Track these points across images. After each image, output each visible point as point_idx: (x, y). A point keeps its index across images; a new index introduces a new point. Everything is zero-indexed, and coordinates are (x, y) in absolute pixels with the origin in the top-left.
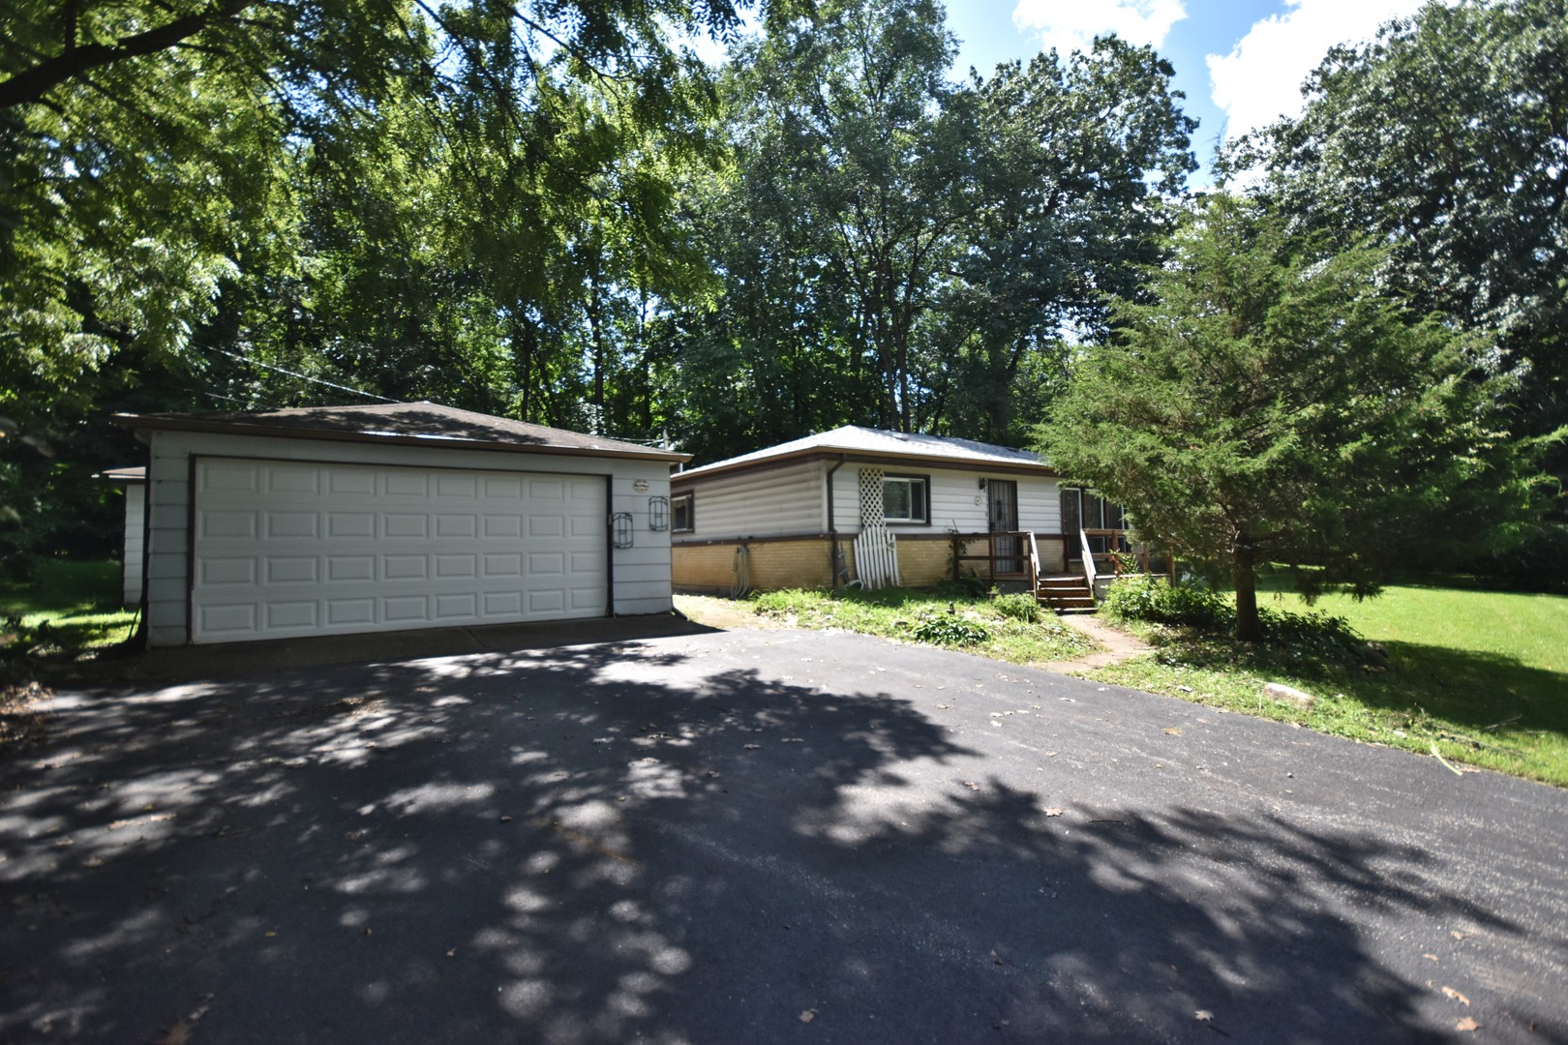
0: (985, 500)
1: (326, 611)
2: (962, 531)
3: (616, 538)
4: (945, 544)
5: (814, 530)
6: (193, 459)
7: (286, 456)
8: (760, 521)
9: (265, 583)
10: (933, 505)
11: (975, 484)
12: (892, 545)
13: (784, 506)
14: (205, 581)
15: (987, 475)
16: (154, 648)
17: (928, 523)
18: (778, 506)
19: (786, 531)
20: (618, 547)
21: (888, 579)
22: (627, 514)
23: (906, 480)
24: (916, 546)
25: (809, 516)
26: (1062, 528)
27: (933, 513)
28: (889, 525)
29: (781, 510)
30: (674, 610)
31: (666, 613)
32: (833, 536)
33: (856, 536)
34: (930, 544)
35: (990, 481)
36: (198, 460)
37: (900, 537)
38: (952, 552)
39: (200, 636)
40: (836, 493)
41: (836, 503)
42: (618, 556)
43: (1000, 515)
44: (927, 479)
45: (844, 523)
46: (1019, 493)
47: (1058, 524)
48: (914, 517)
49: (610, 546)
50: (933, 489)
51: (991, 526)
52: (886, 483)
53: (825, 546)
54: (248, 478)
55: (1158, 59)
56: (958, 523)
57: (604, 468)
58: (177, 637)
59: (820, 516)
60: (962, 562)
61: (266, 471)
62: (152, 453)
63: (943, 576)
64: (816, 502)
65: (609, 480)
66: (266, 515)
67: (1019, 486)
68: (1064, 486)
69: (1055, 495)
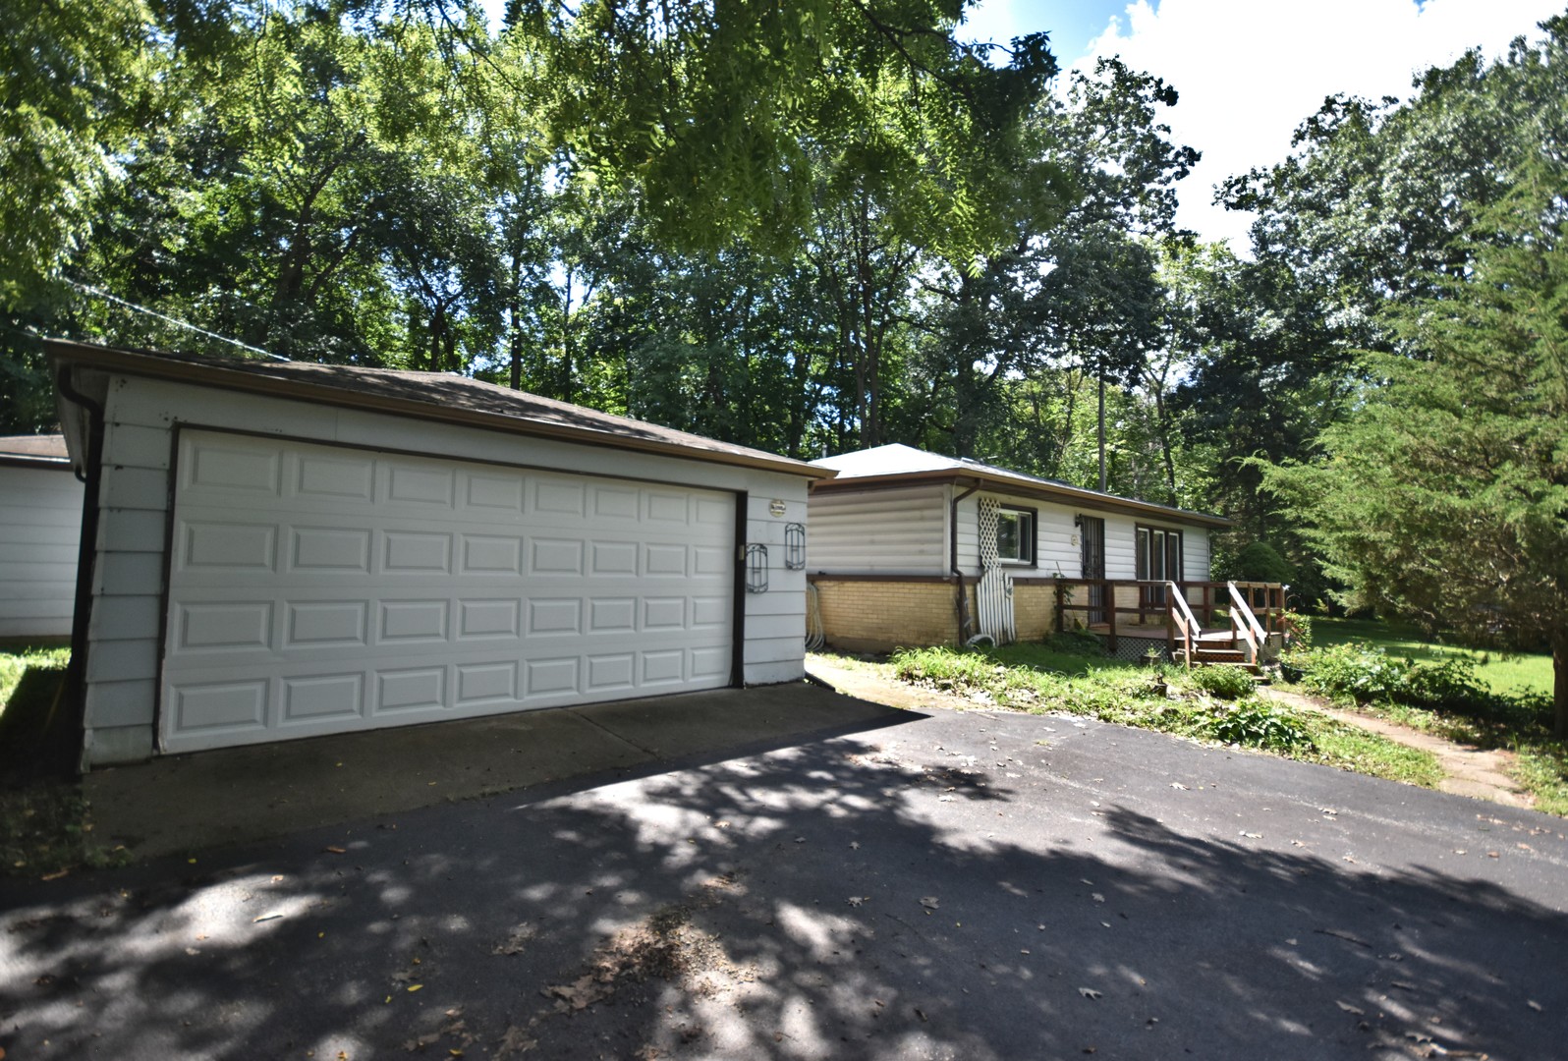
0: (1079, 539)
1: (376, 690)
2: (1063, 575)
3: (749, 579)
4: (1050, 590)
5: (933, 570)
6: (177, 429)
7: (331, 437)
8: (836, 554)
9: (285, 646)
10: (1040, 544)
11: (1071, 521)
12: (1009, 591)
13: (877, 537)
14: (184, 643)
15: (1081, 511)
16: (94, 767)
17: (1034, 565)
18: (868, 538)
19: (879, 569)
20: (752, 591)
21: (1005, 632)
22: (762, 546)
23: (1016, 513)
24: (1027, 592)
25: (922, 552)
26: (1136, 574)
27: (1040, 554)
28: (1005, 566)
29: (872, 542)
30: (808, 676)
31: (799, 680)
32: (959, 580)
33: (979, 580)
34: (1038, 589)
35: (1084, 518)
36: (183, 433)
37: (1018, 581)
38: (1055, 599)
39: (173, 740)
40: (959, 527)
41: (960, 538)
42: (751, 604)
43: (1088, 557)
44: (1034, 512)
45: (967, 565)
46: (1107, 533)
47: (1134, 569)
48: (1022, 557)
49: (740, 590)
50: (1040, 524)
51: (1084, 571)
52: (1000, 516)
53: (950, 591)
54: (263, 465)
55: (1164, 87)
56: (1062, 565)
57: (737, 481)
58: (134, 746)
59: (941, 553)
60: (1066, 611)
61: (293, 458)
62: (108, 416)
63: (1048, 628)
64: (936, 536)
65: (741, 500)
66: (291, 532)
67: (1107, 525)
68: (1138, 525)
69: (1132, 536)
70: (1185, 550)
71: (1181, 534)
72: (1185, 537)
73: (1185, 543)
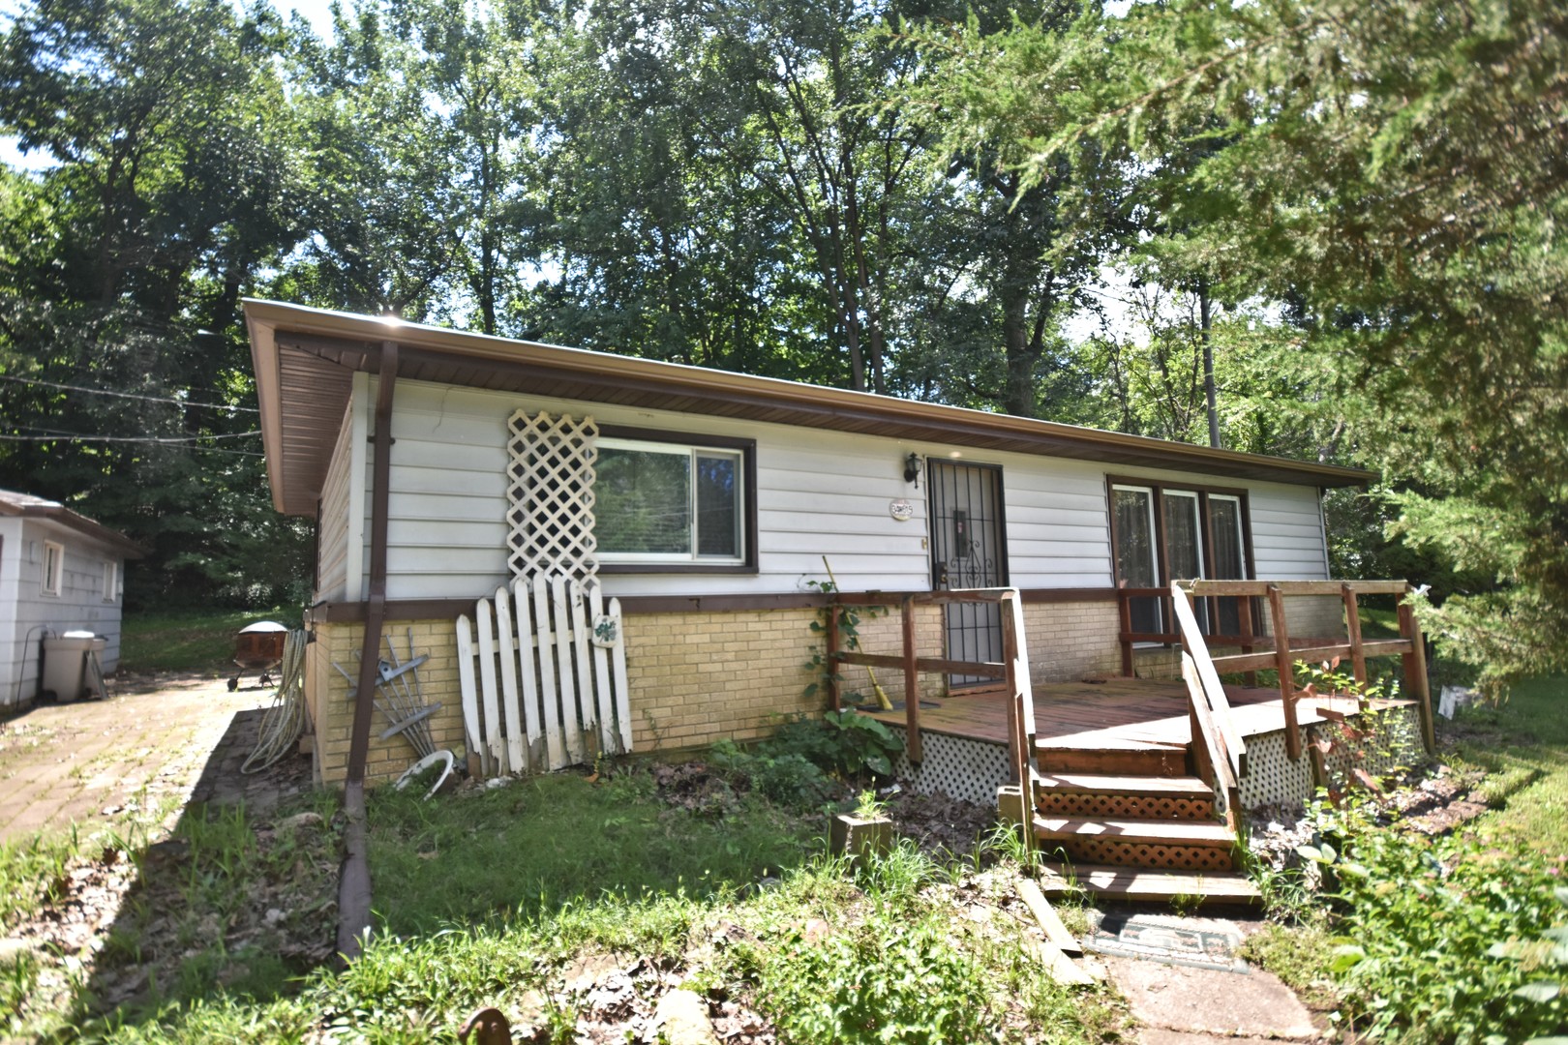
0: (920, 509)
2: (845, 586)
10: (765, 518)
11: (893, 468)
12: (606, 631)
15: (923, 449)
17: (751, 567)
21: (589, 735)
23: (681, 449)
24: (697, 631)
26: (1115, 576)
27: (764, 541)
32: (364, 613)
34: (750, 623)
35: (932, 463)
38: (819, 641)
40: (399, 477)
41: (397, 506)
43: (962, 545)
44: (747, 448)
45: (433, 566)
46: (1010, 495)
47: (1105, 565)
48: (704, 549)
50: (768, 475)
51: (937, 572)
52: (605, 453)
53: (338, 641)
56: (837, 564)
60: (845, 668)
63: (789, 708)
67: (1009, 478)
68: (1111, 480)
69: (1100, 501)
70: (1254, 526)
71: (1244, 497)
72: (1253, 503)
73: (1253, 514)
